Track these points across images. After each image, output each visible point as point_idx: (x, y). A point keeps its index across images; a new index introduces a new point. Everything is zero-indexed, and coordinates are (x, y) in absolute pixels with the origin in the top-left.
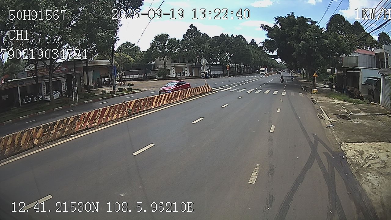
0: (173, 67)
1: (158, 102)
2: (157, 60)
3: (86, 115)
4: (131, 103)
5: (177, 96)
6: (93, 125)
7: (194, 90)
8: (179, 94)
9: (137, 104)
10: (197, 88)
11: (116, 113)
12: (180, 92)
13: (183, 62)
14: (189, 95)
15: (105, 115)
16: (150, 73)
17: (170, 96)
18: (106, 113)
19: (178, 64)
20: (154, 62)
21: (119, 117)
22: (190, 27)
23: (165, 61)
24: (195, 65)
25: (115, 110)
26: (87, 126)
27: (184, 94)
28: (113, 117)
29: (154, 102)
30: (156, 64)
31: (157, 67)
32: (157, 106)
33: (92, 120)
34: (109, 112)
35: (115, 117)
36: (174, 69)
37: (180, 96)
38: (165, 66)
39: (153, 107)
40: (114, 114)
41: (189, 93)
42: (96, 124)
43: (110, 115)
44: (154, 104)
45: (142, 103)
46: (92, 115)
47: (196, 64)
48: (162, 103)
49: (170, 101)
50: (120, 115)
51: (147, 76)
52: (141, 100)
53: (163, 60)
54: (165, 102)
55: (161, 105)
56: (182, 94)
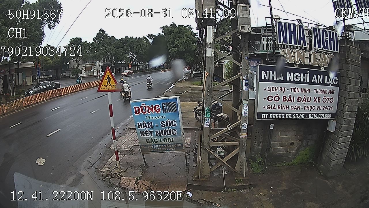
0: (84, 67)
1: (66, 91)
2: (71, 61)
3: (28, 98)
4: (50, 92)
5: (78, 88)
6: (31, 103)
7: (89, 84)
8: (79, 87)
9: (53, 92)
10: (92, 83)
11: (42, 97)
12: (79, 85)
13: (93, 62)
14: (86, 87)
15: (37, 98)
16: (65, 73)
17: (73, 87)
18: (37, 97)
19: (89, 64)
20: (69, 63)
21: (44, 100)
22: (100, 31)
23: (78, 63)
24: (102, 64)
25: (42, 95)
26: (28, 104)
27: (82, 86)
28: (41, 99)
29: (63, 91)
30: (70, 65)
31: (71, 68)
32: (65, 93)
33: (31, 101)
34: (39, 97)
35: (42, 100)
36: (85, 69)
37: (79, 88)
38: (78, 66)
39: (63, 94)
40: (41, 98)
41: (86, 86)
42: (33, 103)
43: (39, 98)
44: (63, 93)
45: (56, 92)
46: (31, 98)
47: (104, 64)
48: (68, 91)
49: (73, 91)
50: (44, 98)
51: (63, 75)
52: (55, 90)
53: (76, 61)
54: (70, 91)
55: (67, 93)
56: (81, 86)
